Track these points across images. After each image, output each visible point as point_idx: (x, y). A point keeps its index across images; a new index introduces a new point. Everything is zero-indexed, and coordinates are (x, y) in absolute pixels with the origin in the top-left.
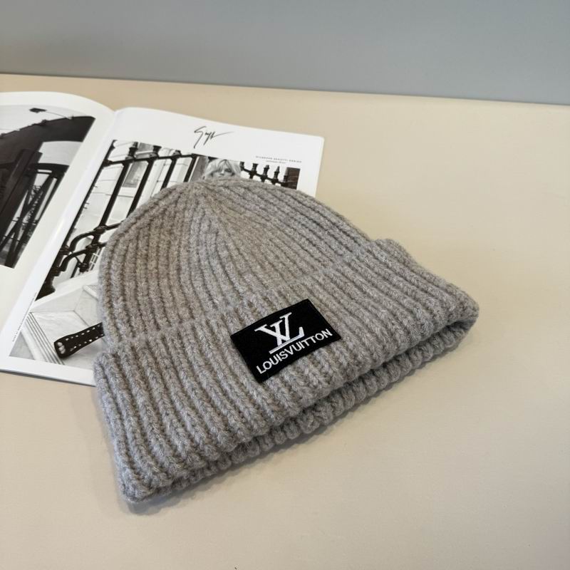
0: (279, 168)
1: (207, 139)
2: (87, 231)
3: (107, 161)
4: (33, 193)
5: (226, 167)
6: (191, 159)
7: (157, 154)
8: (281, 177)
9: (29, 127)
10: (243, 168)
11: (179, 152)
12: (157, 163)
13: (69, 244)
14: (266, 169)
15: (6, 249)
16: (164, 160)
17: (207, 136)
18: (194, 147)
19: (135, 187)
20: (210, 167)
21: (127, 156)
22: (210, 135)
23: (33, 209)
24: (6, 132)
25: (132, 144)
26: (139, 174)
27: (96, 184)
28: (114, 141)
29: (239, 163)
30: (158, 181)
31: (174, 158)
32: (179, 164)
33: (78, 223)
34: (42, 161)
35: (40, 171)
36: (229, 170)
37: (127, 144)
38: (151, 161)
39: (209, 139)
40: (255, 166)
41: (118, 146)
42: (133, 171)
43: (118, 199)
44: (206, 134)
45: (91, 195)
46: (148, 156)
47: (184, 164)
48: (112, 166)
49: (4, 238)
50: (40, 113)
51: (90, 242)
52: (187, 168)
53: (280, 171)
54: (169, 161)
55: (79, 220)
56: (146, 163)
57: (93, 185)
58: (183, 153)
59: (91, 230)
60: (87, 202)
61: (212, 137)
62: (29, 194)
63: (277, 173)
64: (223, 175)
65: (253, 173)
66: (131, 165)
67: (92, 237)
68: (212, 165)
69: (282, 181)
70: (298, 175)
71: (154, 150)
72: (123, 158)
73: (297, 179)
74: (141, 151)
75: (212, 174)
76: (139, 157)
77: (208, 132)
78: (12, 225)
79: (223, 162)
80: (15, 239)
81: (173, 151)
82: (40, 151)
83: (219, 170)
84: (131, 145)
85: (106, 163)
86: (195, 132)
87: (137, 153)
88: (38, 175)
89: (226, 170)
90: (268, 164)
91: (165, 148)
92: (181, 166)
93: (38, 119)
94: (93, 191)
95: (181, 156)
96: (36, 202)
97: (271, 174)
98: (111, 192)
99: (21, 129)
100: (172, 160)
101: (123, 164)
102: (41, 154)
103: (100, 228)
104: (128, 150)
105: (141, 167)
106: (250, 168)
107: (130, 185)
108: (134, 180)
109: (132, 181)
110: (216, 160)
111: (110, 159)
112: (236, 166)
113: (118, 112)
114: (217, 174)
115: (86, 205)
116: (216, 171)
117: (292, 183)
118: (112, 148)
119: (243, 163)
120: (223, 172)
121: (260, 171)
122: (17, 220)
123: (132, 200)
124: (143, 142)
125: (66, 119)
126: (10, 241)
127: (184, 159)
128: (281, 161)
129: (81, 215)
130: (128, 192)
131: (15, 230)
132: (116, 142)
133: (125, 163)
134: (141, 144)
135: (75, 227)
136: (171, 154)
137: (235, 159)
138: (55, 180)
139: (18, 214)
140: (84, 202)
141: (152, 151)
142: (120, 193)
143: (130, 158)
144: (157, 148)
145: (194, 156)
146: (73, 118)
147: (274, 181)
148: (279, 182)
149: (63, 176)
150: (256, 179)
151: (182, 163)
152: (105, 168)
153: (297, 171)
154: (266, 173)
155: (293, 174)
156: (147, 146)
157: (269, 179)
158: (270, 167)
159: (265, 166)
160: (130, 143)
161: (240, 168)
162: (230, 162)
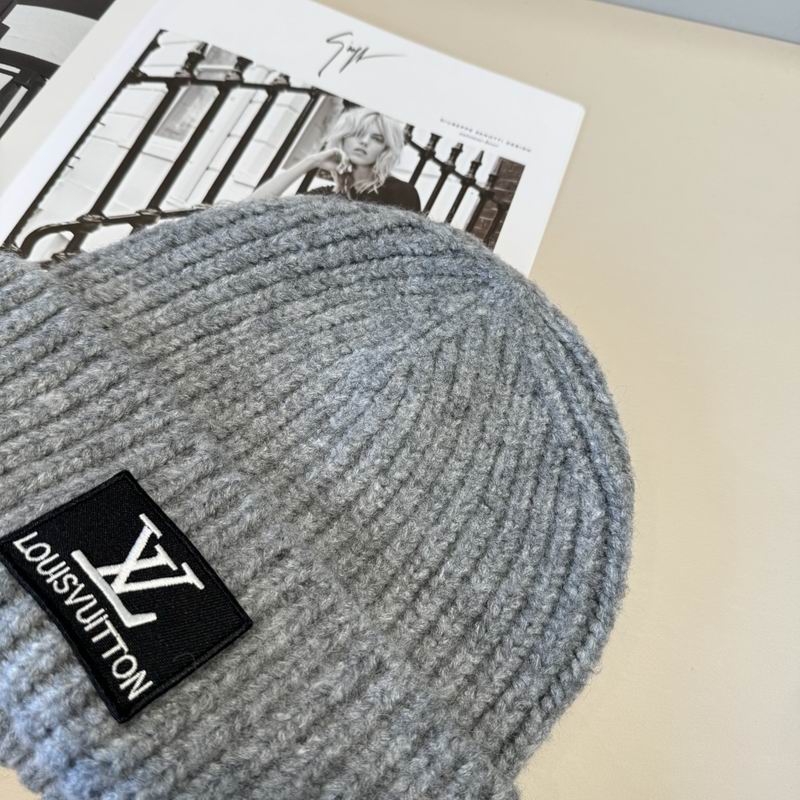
0: (482, 154)
1: (349, 62)
2: (63, 221)
3: (138, 71)
5: (374, 129)
6: (306, 98)
7: (240, 74)
8: (482, 177)
10: (408, 140)
11: (287, 78)
12: (237, 93)
13: (19, 240)
14: (456, 152)
16: (251, 91)
17: (350, 54)
18: (320, 74)
19: (181, 140)
20: (342, 123)
21: (178, 69)
22: (358, 54)
25: (197, 44)
26: (196, 114)
27: (104, 119)
28: (161, 32)
29: (402, 127)
30: (229, 135)
31: (273, 91)
32: (281, 105)
33: (47, 197)
36: (379, 138)
37: (184, 42)
38: (225, 88)
39: (353, 62)
40: (435, 139)
41: (166, 44)
42: (184, 104)
43: (140, 159)
44: (350, 49)
45: (89, 139)
46: (221, 77)
47: (290, 107)
48: (144, 85)
51: (63, 247)
52: (296, 116)
53: (484, 161)
54: (263, 95)
55: (53, 190)
56: (214, 91)
57: (97, 119)
58: (294, 83)
59: (72, 219)
60: (77, 154)
61: (360, 58)
63: (475, 165)
64: (366, 145)
65: (427, 154)
66: (183, 89)
67: (69, 235)
68: (347, 119)
69: (483, 186)
70: (518, 178)
71: (236, 66)
72: (170, 73)
73: (514, 187)
74: (210, 62)
75: (343, 140)
76: (203, 77)
77: (356, 47)
79: (373, 117)
81: (275, 76)
82: (5, 22)
83: (360, 134)
84: (192, 47)
85: (135, 77)
86: (328, 41)
87: (201, 66)
89: (374, 137)
90: (462, 140)
91: (259, 66)
92: (284, 109)
94: (93, 132)
95: (288, 87)
97: (463, 166)
98: (130, 143)
100: (269, 93)
101: (168, 87)
103: (90, 219)
104: (185, 57)
105: (202, 99)
106: (423, 141)
107: (172, 134)
108: (182, 125)
109: (177, 127)
110: (357, 110)
112: (396, 131)
114: (354, 143)
115: (73, 161)
116: (354, 135)
117: (502, 194)
118: (154, 45)
119: (411, 128)
120: (366, 139)
121: (443, 152)
123: (168, 167)
124: (219, 45)
127: (291, 95)
128: (490, 139)
129: (59, 181)
130: (164, 147)
132: (164, 35)
133: (173, 84)
134: (214, 48)
135: (41, 205)
136: (269, 81)
137: (397, 117)
138: (23, 91)
140: (71, 154)
141: (232, 67)
142: (148, 147)
144: (243, 63)
145: (315, 93)
147: (468, 182)
148: (477, 187)
149: (41, 84)
150: (432, 170)
151: (288, 102)
152: (130, 87)
153: (518, 170)
154: (454, 160)
155: (508, 174)
156: (224, 55)
157: (458, 175)
158: (464, 148)
159: (454, 145)
160: (191, 42)
161: (403, 138)
162: (386, 120)
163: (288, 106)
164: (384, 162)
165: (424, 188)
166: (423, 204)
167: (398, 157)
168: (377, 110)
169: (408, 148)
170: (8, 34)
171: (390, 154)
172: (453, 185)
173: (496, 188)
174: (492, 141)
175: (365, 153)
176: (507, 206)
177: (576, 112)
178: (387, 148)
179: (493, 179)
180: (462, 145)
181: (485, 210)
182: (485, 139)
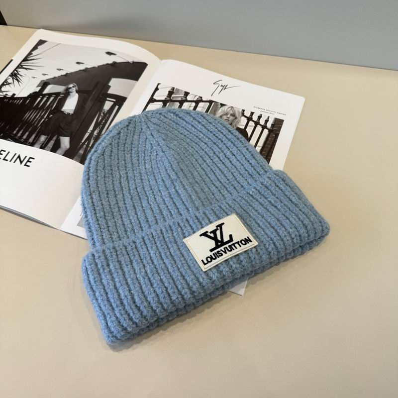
0: (269, 117)
1: (221, 90)
4: (102, 114)
6: (208, 104)
7: (186, 98)
8: (269, 125)
9: (104, 65)
10: (243, 115)
11: (201, 98)
12: (185, 104)
14: (260, 117)
15: (81, 152)
16: (190, 103)
17: (222, 87)
18: (212, 95)
20: (220, 111)
21: (166, 97)
22: (224, 87)
23: (101, 126)
24: (89, 67)
25: (171, 88)
28: (159, 84)
29: (241, 110)
31: (197, 102)
32: (200, 107)
34: (110, 92)
35: (108, 99)
36: (233, 115)
37: (167, 87)
38: (181, 103)
39: (223, 90)
40: (252, 113)
41: (161, 88)
46: (180, 99)
48: (155, 103)
49: (81, 144)
50: (112, 56)
52: (205, 110)
53: (269, 120)
54: (194, 104)
56: (178, 104)
58: (204, 99)
61: (225, 89)
62: (100, 115)
63: (267, 121)
64: (229, 118)
65: (250, 119)
66: (168, 104)
68: (222, 110)
69: (269, 128)
70: (282, 125)
71: (184, 95)
72: (163, 98)
73: (281, 127)
74: (176, 94)
75: (221, 117)
76: (174, 99)
77: (223, 85)
78: (87, 135)
79: (230, 108)
80: (88, 146)
81: (197, 97)
82: (110, 84)
83: (227, 114)
84: (169, 89)
85: (152, 100)
86: (214, 83)
87: (173, 96)
88: (107, 102)
89: (232, 115)
90: (261, 113)
91: (192, 94)
93: (110, 60)
95: (202, 101)
96: (104, 121)
97: (262, 122)
99: (98, 66)
100: (196, 103)
101: (163, 103)
102: (110, 87)
104: (168, 93)
105: (174, 106)
106: (248, 114)
110: (226, 106)
111: (154, 97)
112: (239, 112)
113: (163, 61)
114: (225, 117)
116: (224, 115)
117: (276, 130)
118: (157, 89)
119: (244, 111)
120: (229, 116)
121: (255, 118)
122: (90, 132)
124: (178, 88)
125: (128, 62)
126: (85, 146)
127: (203, 103)
128: (271, 112)
131: (89, 139)
133: (165, 102)
134: (176, 89)
136: (195, 99)
137: (239, 107)
138: (117, 107)
139: (91, 128)
141: (183, 95)
143: (168, 99)
144: (187, 94)
145: (211, 102)
146: (133, 62)
147: (264, 127)
148: (267, 129)
149: (122, 104)
150: (251, 124)
151: (202, 106)
152: (151, 104)
153: (282, 121)
154: (259, 120)
155: (278, 123)
156: (180, 91)
157: (261, 125)
158: (262, 116)
159: (259, 115)
160: (169, 87)
161: (241, 114)
162: (235, 109)
163: (202, 107)
164: (235, 123)
165: (249, 130)
166: (249, 136)
167: (240, 121)
168: (231, 106)
169: (243, 118)
170: (111, 88)
171: (237, 120)
172: (259, 128)
173: (274, 129)
174: (273, 113)
175: (229, 120)
176: (278, 134)
177: (301, 100)
178: (236, 118)
179: (273, 125)
180: (262, 115)
181: (270, 136)
182: (269, 112)
